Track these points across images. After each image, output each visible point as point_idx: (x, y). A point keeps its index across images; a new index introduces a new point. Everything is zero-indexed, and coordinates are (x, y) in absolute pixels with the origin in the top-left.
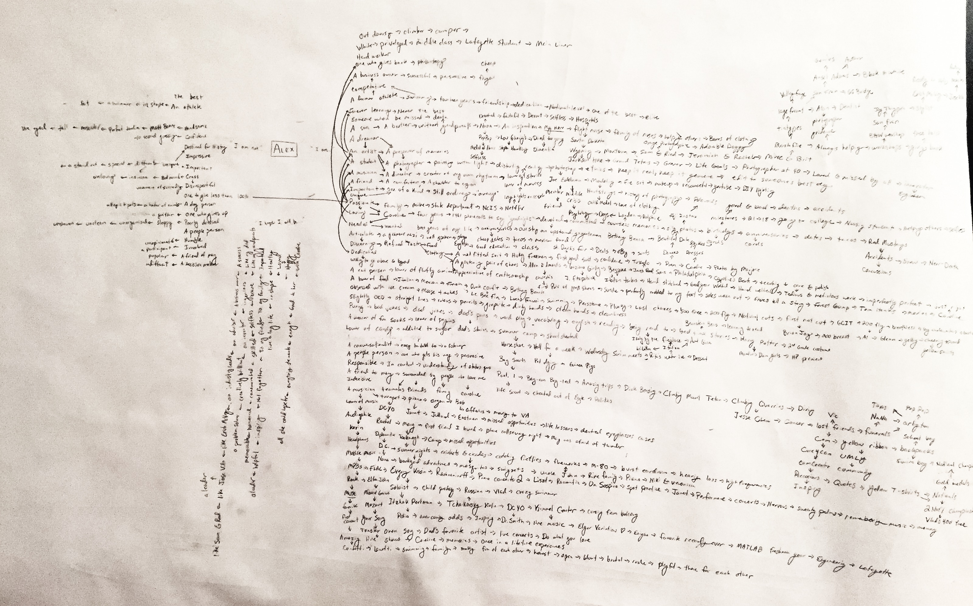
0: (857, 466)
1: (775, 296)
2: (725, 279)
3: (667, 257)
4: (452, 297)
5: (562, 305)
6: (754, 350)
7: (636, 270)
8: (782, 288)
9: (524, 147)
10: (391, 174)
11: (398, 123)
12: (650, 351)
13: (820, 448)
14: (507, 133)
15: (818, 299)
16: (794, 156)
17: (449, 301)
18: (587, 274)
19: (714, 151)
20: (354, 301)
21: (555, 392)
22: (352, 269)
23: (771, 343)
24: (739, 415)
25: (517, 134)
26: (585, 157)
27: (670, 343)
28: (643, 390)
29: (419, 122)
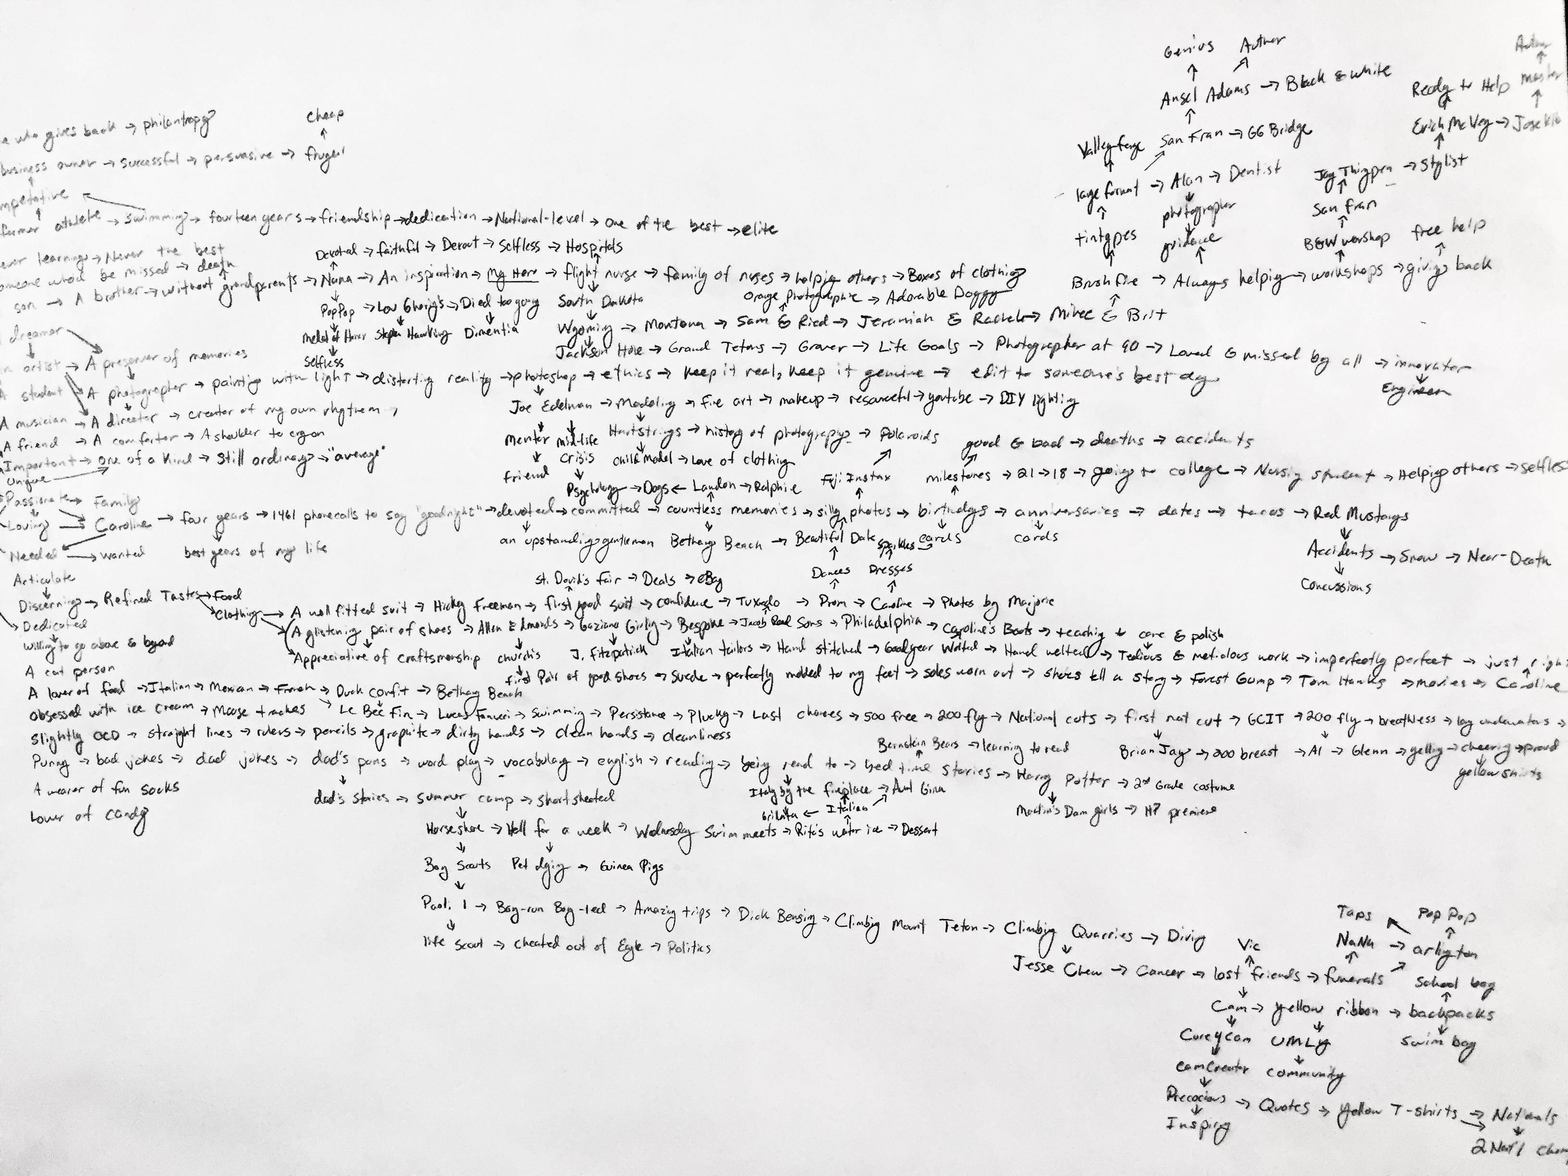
0: (1313, 1062)
1: (1097, 663)
2: (969, 629)
3: (823, 585)
4: (292, 721)
5: (571, 720)
6: (1053, 800)
7: (747, 623)
8: (1112, 643)
9: (439, 326)
10: (104, 420)
11: (107, 288)
12: (793, 821)
13: (1226, 1029)
14: (391, 295)
15: (1200, 665)
16: (1120, 310)
17: (287, 732)
18: (624, 639)
19: (921, 307)
20: (43, 750)
21: (569, 936)
22: (30, 671)
23: (1092, 779)
24: (1024, 962)
25: (420, 296)
26: (598, 345)
27: (845, 797)
28: (785, 915)
29: (162, 282)
